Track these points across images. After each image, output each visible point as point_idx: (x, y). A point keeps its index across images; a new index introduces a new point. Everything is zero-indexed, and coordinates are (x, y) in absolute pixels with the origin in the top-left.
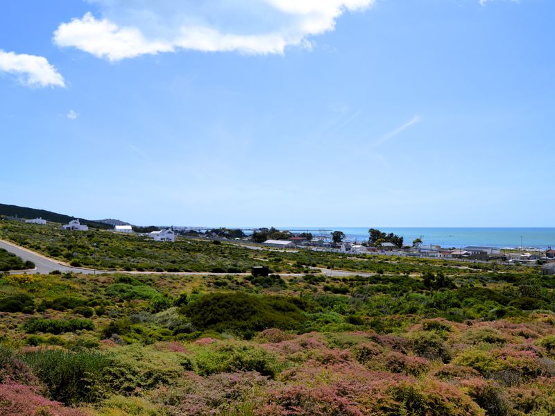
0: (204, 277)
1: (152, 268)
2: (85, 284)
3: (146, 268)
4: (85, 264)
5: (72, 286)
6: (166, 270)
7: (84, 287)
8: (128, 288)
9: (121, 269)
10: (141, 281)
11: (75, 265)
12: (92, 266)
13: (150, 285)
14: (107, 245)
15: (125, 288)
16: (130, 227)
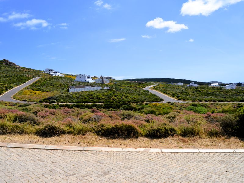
0: (233, 104)
1: (211, 100)
2: (178, 106)
3: (208, 100)
4: (183, 99)
5: (172, 107)
6: (217, 101)
7: (177, 108)
8: (194, 108)
9: (198, 101)
10: (201, 105)
11: (179, 100)
12: (186, 100)
13: (205, 107)
14: (200, 92)
15: (192, 108)
16: (218, 84)
